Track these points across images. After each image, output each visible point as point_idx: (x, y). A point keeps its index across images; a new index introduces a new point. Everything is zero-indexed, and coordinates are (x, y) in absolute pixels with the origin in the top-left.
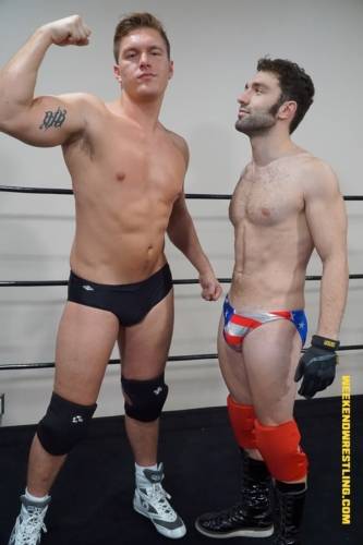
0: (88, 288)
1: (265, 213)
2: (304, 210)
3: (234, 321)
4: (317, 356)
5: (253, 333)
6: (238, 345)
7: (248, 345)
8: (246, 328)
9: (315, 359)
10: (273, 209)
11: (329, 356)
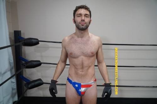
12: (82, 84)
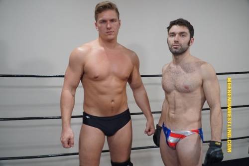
0: (88, 117)
1: (187, 87)
2: (202, 86)
3: (172, 136)
4: (214, 149)
5: (182, 141)
6: (174, 147)
7: (179, 146)
8: (178, 139)
9: (213, 151)
10: (190, 86)
11: (218, 149)
12: (171, 131)
